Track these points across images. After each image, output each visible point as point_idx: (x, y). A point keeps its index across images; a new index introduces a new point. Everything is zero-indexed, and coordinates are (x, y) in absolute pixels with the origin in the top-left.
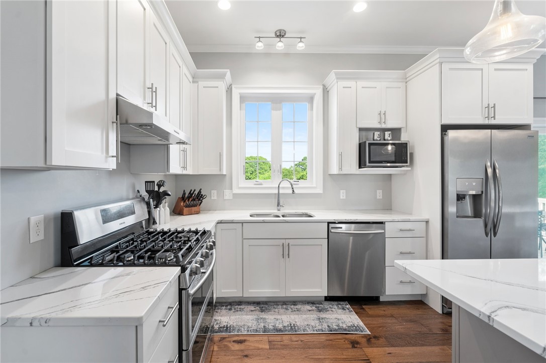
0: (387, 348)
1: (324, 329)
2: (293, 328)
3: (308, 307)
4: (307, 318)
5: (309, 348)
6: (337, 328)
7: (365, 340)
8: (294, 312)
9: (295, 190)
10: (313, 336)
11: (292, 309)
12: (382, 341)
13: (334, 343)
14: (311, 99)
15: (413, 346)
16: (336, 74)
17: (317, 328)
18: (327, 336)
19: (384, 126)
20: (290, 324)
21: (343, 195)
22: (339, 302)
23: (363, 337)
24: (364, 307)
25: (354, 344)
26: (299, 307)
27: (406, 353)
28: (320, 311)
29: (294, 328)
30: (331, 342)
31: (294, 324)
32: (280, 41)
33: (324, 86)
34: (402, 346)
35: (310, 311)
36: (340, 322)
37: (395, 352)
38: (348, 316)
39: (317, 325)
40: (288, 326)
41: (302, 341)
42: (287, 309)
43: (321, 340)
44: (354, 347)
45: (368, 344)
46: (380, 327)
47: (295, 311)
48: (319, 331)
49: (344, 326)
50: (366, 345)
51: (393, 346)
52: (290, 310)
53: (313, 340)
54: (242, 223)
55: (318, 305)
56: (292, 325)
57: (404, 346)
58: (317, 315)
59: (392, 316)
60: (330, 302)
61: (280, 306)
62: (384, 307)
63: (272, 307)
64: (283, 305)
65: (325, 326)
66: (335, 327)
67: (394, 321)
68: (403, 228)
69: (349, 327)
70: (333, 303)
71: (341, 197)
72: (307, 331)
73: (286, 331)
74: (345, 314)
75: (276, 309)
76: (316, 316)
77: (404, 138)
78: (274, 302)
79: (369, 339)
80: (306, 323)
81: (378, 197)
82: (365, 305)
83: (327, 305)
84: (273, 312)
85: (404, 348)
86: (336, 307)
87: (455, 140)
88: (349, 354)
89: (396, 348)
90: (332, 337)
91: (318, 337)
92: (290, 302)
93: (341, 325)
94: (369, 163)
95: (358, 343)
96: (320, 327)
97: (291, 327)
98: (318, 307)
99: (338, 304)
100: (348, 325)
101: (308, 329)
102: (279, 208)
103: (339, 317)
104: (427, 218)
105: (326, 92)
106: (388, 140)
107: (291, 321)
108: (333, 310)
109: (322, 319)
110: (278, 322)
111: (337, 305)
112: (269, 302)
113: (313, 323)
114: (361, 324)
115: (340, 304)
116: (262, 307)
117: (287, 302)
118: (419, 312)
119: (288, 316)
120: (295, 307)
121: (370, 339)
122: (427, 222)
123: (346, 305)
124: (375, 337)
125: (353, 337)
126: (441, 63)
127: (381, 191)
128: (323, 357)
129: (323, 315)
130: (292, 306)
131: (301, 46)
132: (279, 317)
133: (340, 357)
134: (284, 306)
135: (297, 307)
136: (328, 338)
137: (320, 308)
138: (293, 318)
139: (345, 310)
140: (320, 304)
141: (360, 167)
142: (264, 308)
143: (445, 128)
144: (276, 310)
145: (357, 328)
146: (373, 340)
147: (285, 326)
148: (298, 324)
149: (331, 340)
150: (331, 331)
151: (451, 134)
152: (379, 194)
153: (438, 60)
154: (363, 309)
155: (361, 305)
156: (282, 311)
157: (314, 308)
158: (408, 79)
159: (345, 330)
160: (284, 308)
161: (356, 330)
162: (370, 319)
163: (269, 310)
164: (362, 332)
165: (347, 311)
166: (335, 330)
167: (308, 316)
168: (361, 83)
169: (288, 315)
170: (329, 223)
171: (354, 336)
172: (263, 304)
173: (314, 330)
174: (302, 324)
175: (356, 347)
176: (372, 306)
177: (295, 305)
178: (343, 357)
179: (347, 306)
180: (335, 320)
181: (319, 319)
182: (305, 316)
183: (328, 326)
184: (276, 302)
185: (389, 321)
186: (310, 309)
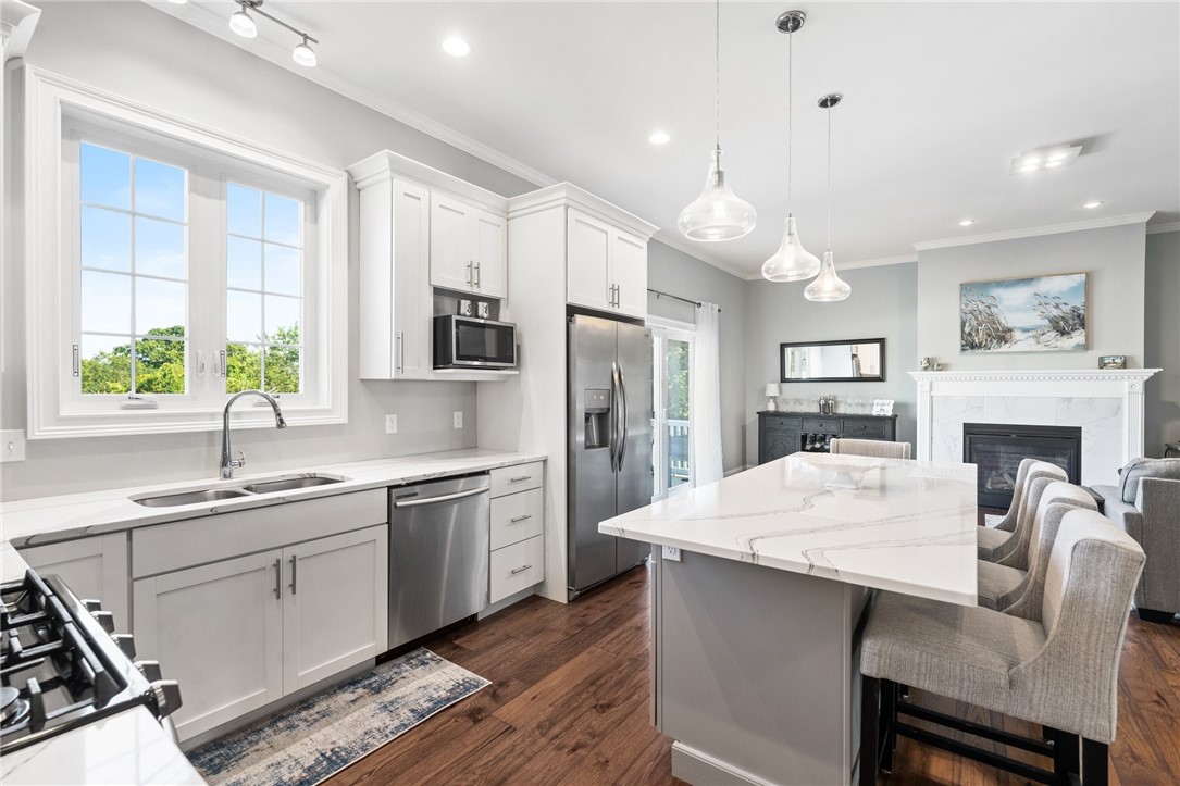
0: (526, 693)
1: (406, 722)
2: (332, 759)
3: (348, 696)
4: (356, 720)
5: (396, 776)
6: (430, 704)
7: (488, 698)
8: (316, 724)
9: (284, 419)
10: (390, 749)
11: (306, 720)
12: (514, 685)
13: (438, 736)
14: (314, 196)
15: (557, 668)
16: (392, 161)
17: (391, 728)
18: (419, 732)
19: (475, 291)
20: (323, 755)
21: (391, 425)
22: (410, 655)
23: (482, 696)
24: (457, 642)
25: (475, 715)
26: (322, 706)
27: (553, 683)
28: (378, 691)
29: (338, 757)
30: (431, 737)
31: (332, 751)
32: (244, 13)
33: (350, 175)
34: (544, 676)
35: (354, 701)
36: (431, 691)
37: (539, 691)
38: (438, 672)
39: (388, 722)
40: (318, 762)
41: (370, 773)
42: (291, 727)
43: (412, 746)
44: (476, 721)
45: (497, 702)
46: (500, 664)
47: (316, 720)
48: (399, 731)
49: (443, 694)
50: (494, 705)
51: (533, 683)
52: (303, 725)
53: (395, 756)
54: (130, 531)
55: (367, 682)
56: (329, 754)
57: (546, 675)
58: (374, 702)
59: (508, 637)
60: (390, 663)
61: (268, 731)
62: (489, 628)
63: (245, 742)
64: (276, 722)
65: (405, 714)
66: (426, 705)
67: (514, 643)
68: (515, 477)
69: (451, 691)
70: (396, 662)
71: (388, 431)
72: (372, 746)
73: (319, 775)
74: (430, 672)
75: (257, 743)
76: (375, 705)
77: (505, 318)
78: (242, 730)
79: (493, 693)
80: (360, 731)
81: (456, 426)
82: (457, 638)
83: (386, 672)
84: (254, 755)
85: (549, 677)
86: (407, 667)
87: (584, 330)
88: (476, 738)
89: (539, 684)
90: (429, 728)
91: (401, 745)
92: (292, 706)
93: (435, 695)
94: (457, 359)
95: (480, 710)
96: (397, 723)
97: (329, 759)
98: (370, 684)
99: (408, 660)
100: (448, 689)
101: (371, 741)
102: (227, 470)
103: (423, 682)
104: (545, 454)
105: (354, 190)
106: (482, 318)
107: (320, 748)
108: (405, 674)
109: (392, 703)
110: (284, 770)
111: (408, 662)
112: (225, 736)
113: (377, 724)
114: (469, 674)
115: (412, 658)
116: (211, 760)
117: (283, 710)
118: (541, 613)
119: (306, 740)
120: (312, 712)
121: (495, 692)
122: (545, 461)
123: (424, 653)
124: (502, 684)
125: (467, 705)
126: (567, 207)
127: (461, 413)
128: (433, 774)
129: (388, 696)
130: (304, 714)
131: (304, 58)
132: (279, 756)
133: (462, 754)
134: (280, 725)
135: (317, 709)
136: (423, 734)
137: (374, 685)
138: (322, 738)
139: (427, 664)
140: (370, 677)
141: (436, 367)
142: (217, 761)
143: (572, 311)
144: (262, 744)
145: (466, 685)
146: (501, 692)
147: (309, 769)
148: (342, 743)
149: (431, 734)
150: (423, 716)
151: (580, 319)
152: (458, 420)
153: (563, 201)
154: (457, 647)
155: (450, 641)
156: (279, 738)
157: (360, 691)
158: (511, 215)
159: (448, 700)
160: (281, 730)
161: (467, 690)
162: (478, 658)
163: (240, 756)
164: (477, 687)
165: (432, 663)
166: (430, 710)
167: (356, 714)
168: (439, 198)
169: (302, 738)
170: (390, 488)
171: (467, 701)
172: (207, 751)
173: (387, 736)
174: (352, 738)
175: (481, 719)
176: (470, 636)
177: (308, 708)
178: (467, 750)
179: (429, 655)
180: (420, 692)
181: (385, 707)
182: (348, 719)
183: (413, 711)
184: (250, 726)
185: (508, 648)
186: (353, 696)
